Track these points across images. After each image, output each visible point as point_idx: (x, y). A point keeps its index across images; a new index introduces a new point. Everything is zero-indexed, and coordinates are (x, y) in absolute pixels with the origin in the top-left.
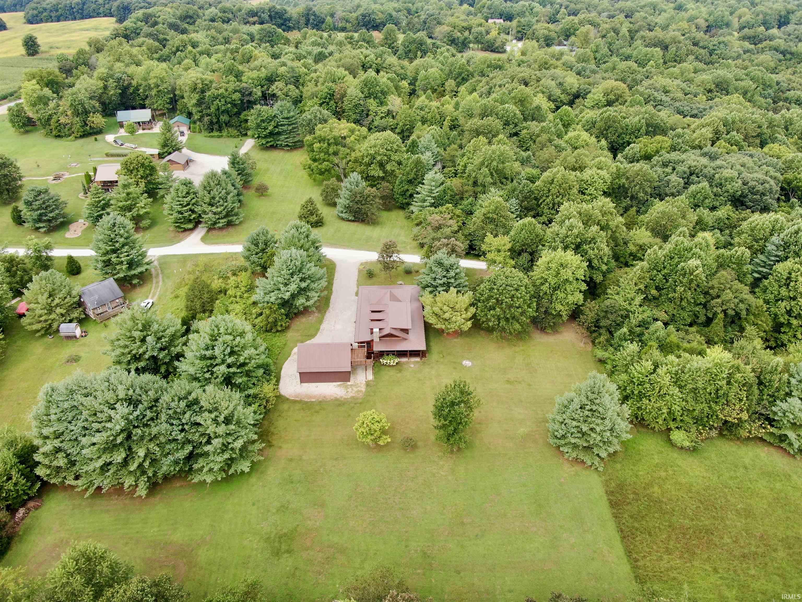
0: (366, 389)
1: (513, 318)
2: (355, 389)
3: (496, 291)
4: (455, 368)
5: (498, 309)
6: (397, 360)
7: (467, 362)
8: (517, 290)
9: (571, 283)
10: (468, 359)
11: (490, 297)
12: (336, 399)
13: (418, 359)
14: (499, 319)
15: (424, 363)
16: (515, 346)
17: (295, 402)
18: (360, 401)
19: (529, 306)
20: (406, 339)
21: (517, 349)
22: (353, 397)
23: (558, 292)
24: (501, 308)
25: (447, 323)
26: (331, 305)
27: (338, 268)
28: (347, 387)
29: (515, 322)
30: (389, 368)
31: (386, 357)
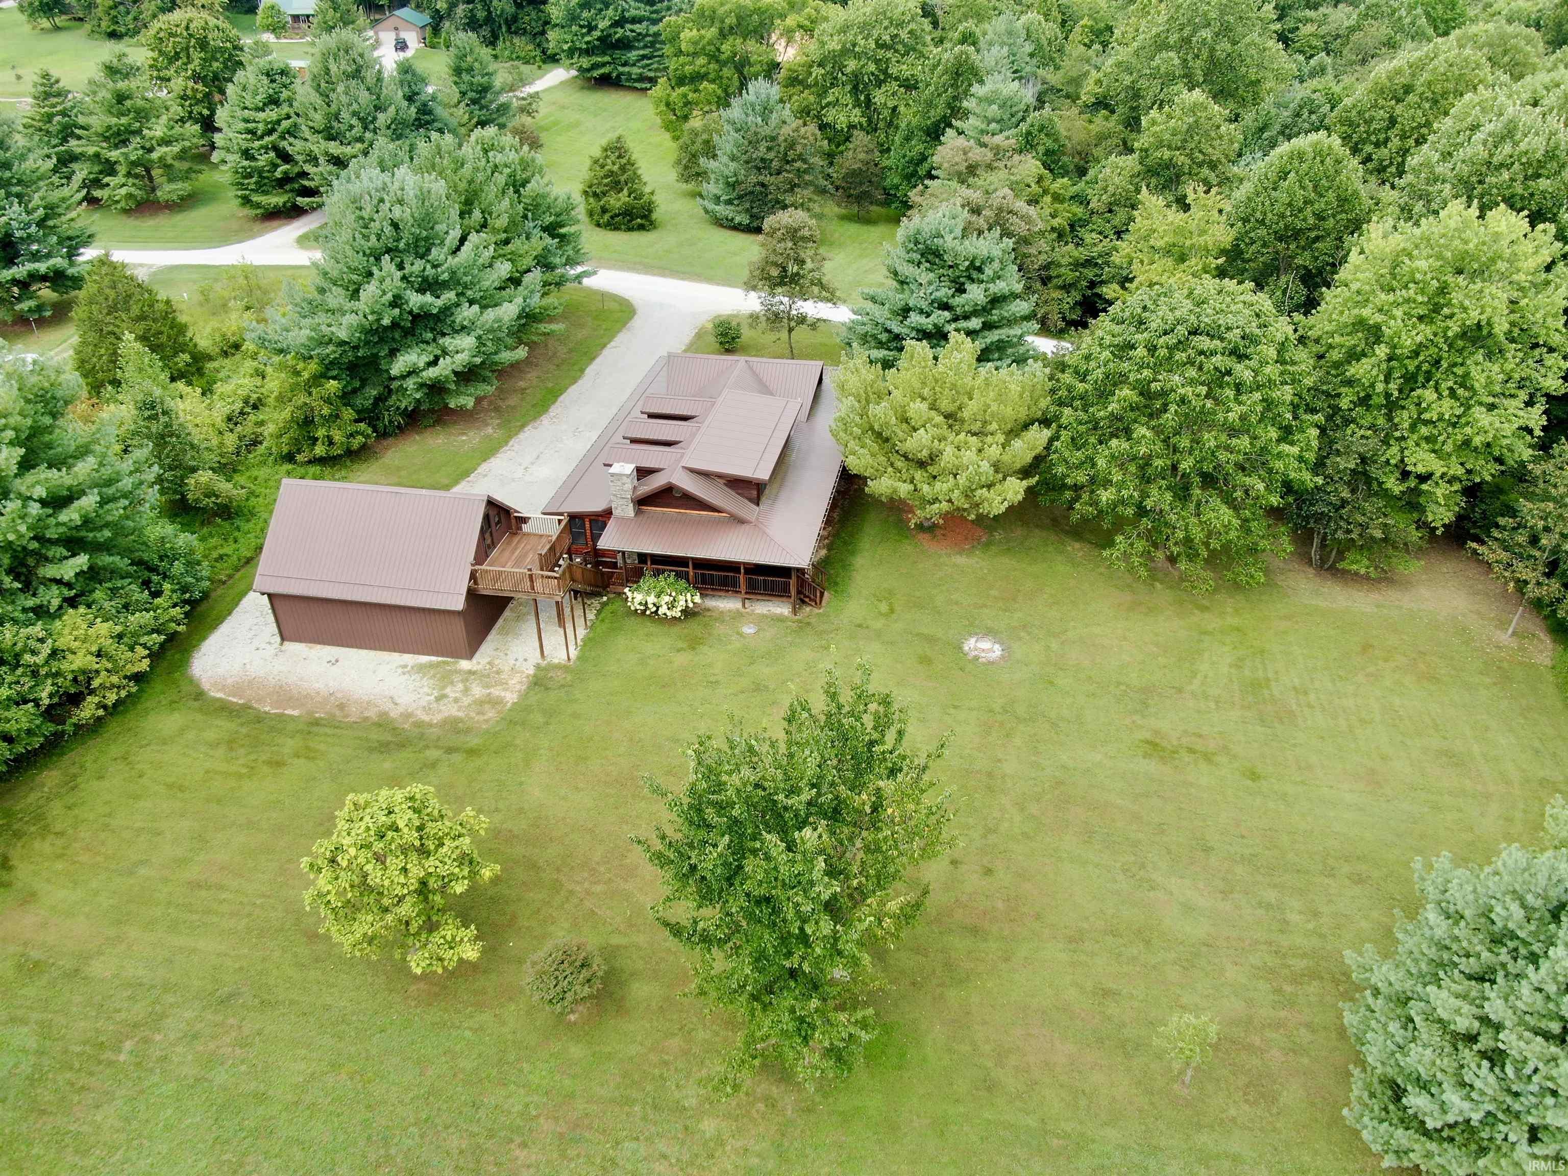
0: (524, 696)
1: (1209, 480)
2: (477, 691)
3: (1141, 352)
4: (925, 660)
5: (1141, 431)
6: (690, 598)
7: (985, 645)
8: (1240, 356)
9: (1494, 353)
10: (989, 632)
11: (1116, 380)
12: (383, 723)
13: (781, 609)
14: (1145, 479)
15: (804, 625)
16: (1204, 609)
17: (224, 709)
18: (474, 741)
19: (1286, 434)
20: (741, 521)
21: (1211, 621)
22: (453, 725)
23: (1429, 395)
24: (1157, 430)
25: (918, 475)
26: (554, 410)
27: (636, 322)
28: (446, 679)
29: (1216, 502)
30: (651, 627)
31: (647, 582)
